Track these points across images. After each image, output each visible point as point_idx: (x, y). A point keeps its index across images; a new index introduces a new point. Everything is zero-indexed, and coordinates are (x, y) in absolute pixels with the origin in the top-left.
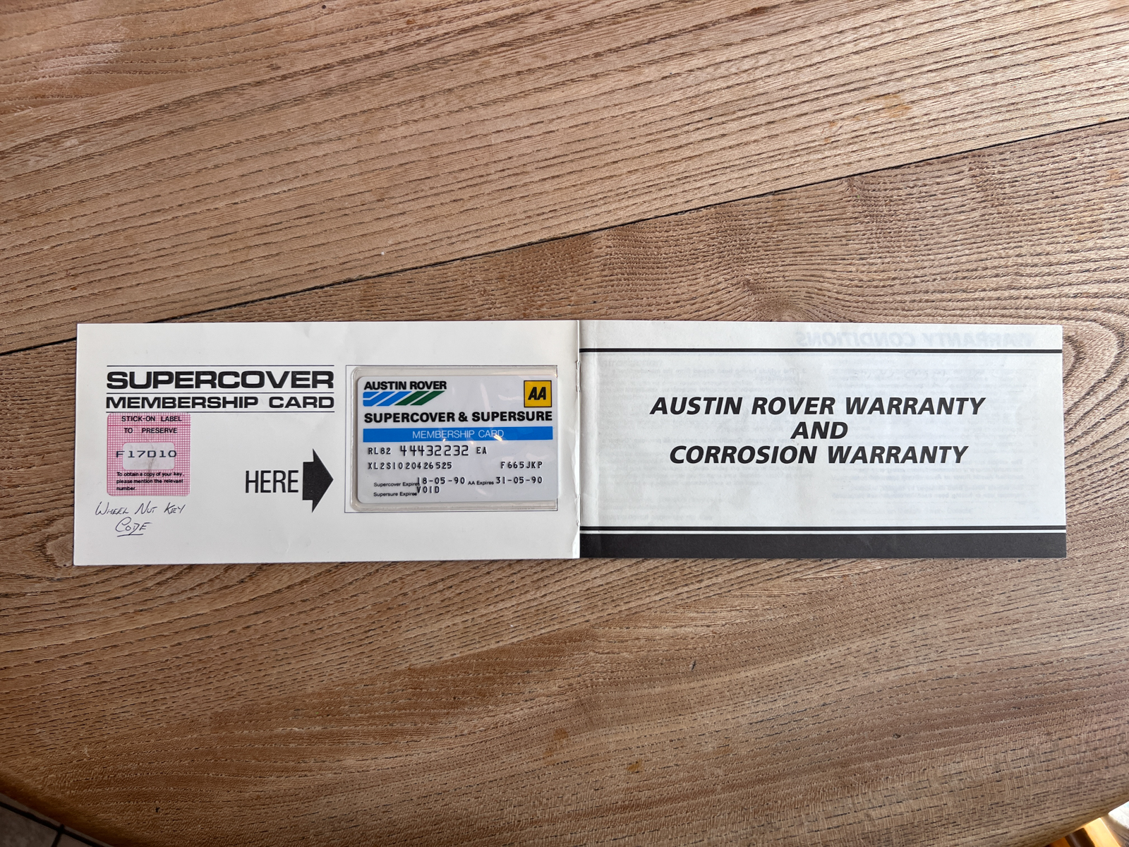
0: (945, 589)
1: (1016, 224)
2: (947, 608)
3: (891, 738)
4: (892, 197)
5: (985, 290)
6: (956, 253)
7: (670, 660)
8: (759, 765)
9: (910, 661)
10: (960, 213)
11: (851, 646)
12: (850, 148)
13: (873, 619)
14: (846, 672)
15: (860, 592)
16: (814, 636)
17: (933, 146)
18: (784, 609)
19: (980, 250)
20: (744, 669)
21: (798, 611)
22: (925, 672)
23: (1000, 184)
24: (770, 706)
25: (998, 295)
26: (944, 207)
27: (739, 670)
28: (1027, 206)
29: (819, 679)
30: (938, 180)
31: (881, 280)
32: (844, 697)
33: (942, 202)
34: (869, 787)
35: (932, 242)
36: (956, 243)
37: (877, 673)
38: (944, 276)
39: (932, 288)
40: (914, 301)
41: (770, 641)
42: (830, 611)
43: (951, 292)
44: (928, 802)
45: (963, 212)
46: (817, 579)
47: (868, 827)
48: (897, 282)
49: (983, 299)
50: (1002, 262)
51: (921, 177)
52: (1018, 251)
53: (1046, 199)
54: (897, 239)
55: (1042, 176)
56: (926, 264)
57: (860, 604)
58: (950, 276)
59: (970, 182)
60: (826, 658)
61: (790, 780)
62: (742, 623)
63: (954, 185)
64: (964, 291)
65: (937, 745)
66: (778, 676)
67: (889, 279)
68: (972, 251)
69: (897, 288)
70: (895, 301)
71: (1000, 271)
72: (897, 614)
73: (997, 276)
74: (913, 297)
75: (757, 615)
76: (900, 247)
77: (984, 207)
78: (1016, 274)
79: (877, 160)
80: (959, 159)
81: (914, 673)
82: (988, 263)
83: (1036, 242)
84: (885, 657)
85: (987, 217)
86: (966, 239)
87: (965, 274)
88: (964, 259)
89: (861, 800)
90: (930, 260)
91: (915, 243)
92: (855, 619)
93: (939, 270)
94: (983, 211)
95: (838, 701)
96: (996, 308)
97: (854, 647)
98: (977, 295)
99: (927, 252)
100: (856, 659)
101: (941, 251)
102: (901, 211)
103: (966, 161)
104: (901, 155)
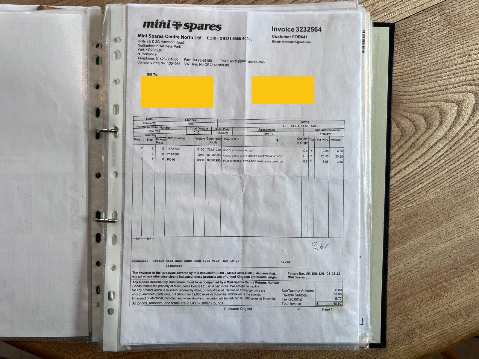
0: (465, 201)
1: (464, 32)
2: (467, 209)
3: (453, 271)
4: (406, 32)
5: (456, 65)
6: (440, 51)
8: (398, 293)
9: (455, 235)
10: (438, 33)
11: (428, 234)
12: (383, 15)
13: (435, 221)
14: (428, 246)
15: (427, 210)
16: (411, 233)
17: (421, 5)
19: (451, 47)
21: (401, 223)
22: (463, 239)
23: (453, 16)
24: (397, 267)
25: (463, 66)
26: (431, 32)
28: (467, 24)
29: (416, 251)
30: (426, 20)
31: (409, 71)
32: (429, 257)
33: (429, 30)
34: (448, 294)
35: (428, 48)
36: (439, 47)
37: (442, 244)
38: (437, 63)
39: (433, 69)
40: (426, 77)
42: (415, 221)
43: (441, 69)
44: (475, 295)
45: (440, 32)
46: (407, 208)
47: (451, 311)
48: (416, 70)
49: (456, 69)
50: (462, 51)
51: (418, 20)
52: (467, 44)
53: (475, 19)
54: (412, 50)
55: (471, 9)
56: (428, 59)
58: (439, 62)
59: (440, 18)
60: (417, 242)
61: (412, 298)
63: (433, 21)
64: (447, 67)
65: (474, 270)
66: (398, 254)
67: (412, 69)
68: (447, 49)
69: (417, 73)
70: (417, 79)
71: (462, 55)
72: (445, 216)
73: (460, 57)
74: (425, 75)
76: (414, 54)
77: (449, 28)
78: (469, 55)
79: (397, 17)
80: (433, 9)
81: (458, 240)
82: (456, 53)
83: (475, 39)
84: (444, 236)
85: (451, 32)
86: (444, 44)
87: (446, 60)
88: (444, 53)
89: (445, 300)
90: (429, 57)
91: (421, 51)
92: (427, 222)
93: (434, 60)
94: (448, 30)
95: (427, 259)
96: (463, 72)
97: (429, 234)
98: (453, 68)
99: (427, 54)
100: (431, 239)
101: (433, 51)
102: (412, 38)
103: (436, 9)
104: (407, 13)
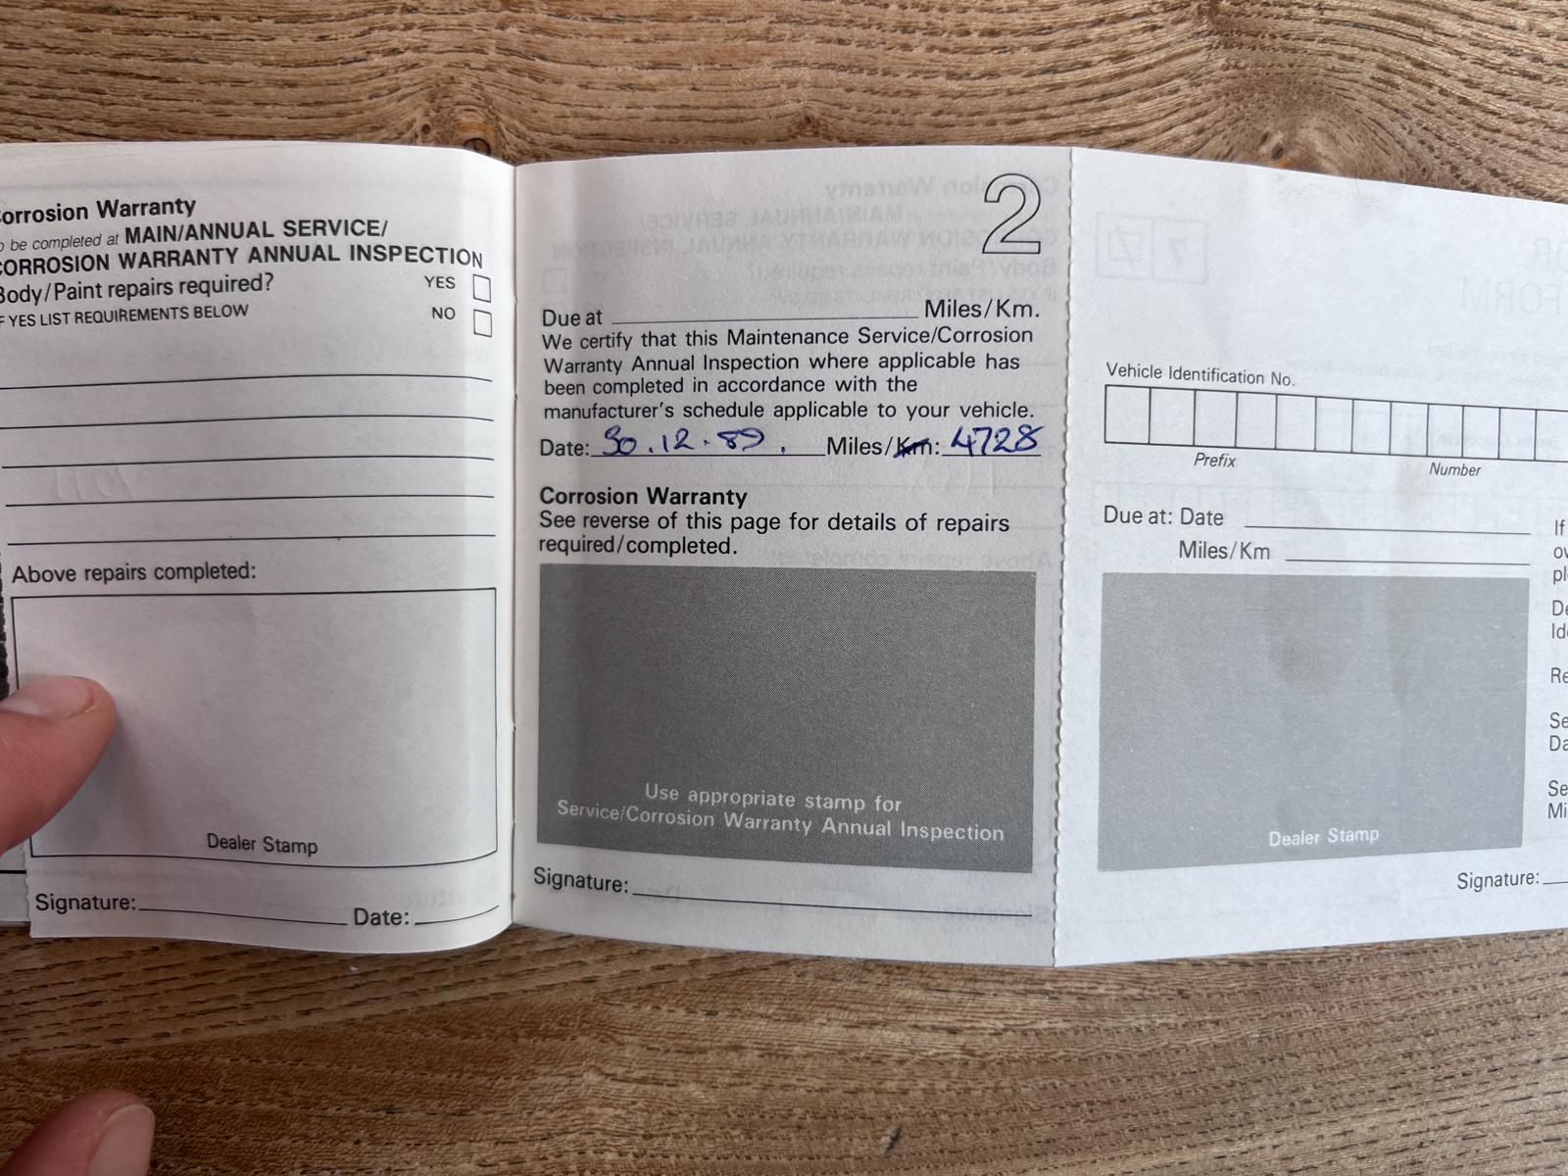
7: (826, 1119)
18: (1179, 1002)
20: (1039, 1163)
27: (1025, 1164)
41: (1126, 1090)
57: (1397, 1009)
62: (1052, 1031)
75: (1099, 1014)
